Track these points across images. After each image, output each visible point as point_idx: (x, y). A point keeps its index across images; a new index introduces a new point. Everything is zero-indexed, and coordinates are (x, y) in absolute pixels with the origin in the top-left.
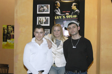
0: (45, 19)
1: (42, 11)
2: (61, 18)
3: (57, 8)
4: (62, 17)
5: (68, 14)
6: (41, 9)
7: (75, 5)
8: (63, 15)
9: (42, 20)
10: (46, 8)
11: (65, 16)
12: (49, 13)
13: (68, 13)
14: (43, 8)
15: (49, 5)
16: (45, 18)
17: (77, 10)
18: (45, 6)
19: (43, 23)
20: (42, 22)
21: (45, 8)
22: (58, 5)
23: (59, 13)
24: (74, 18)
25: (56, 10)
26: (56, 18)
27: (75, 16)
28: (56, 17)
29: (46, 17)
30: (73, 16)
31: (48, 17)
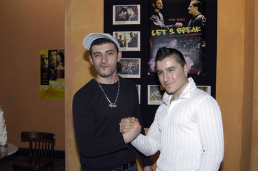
0: (131, 36)
1: (124, 20)
2: (164, 34)
3: (157, 11)
4: (168, 32)
5: (181, 24)
6: (121, 15)
7: (195, 5)
8: (170, 28)
9: (123, 39)
10: (133, 13)
11: (175, 29)
12: (138, 22)
13: (179, 22)
14: (125, 13)
15: (139, 6)
16: (131, 34)
17: (200, 16)
18: (129, 7)
19: (125, 46)
20: (123, 42)
21: (130, 12)
22: (159, 5)
23: (160, 23)
24: (194, 33)
25: (154, 16)
26: (153, 35)
27: (196, 30)
28: (155, 32)
29: (133, 32)
30: (191, 29)
31: (136, 32)
